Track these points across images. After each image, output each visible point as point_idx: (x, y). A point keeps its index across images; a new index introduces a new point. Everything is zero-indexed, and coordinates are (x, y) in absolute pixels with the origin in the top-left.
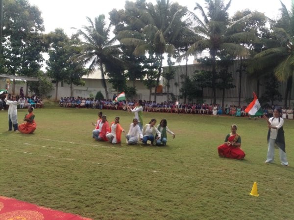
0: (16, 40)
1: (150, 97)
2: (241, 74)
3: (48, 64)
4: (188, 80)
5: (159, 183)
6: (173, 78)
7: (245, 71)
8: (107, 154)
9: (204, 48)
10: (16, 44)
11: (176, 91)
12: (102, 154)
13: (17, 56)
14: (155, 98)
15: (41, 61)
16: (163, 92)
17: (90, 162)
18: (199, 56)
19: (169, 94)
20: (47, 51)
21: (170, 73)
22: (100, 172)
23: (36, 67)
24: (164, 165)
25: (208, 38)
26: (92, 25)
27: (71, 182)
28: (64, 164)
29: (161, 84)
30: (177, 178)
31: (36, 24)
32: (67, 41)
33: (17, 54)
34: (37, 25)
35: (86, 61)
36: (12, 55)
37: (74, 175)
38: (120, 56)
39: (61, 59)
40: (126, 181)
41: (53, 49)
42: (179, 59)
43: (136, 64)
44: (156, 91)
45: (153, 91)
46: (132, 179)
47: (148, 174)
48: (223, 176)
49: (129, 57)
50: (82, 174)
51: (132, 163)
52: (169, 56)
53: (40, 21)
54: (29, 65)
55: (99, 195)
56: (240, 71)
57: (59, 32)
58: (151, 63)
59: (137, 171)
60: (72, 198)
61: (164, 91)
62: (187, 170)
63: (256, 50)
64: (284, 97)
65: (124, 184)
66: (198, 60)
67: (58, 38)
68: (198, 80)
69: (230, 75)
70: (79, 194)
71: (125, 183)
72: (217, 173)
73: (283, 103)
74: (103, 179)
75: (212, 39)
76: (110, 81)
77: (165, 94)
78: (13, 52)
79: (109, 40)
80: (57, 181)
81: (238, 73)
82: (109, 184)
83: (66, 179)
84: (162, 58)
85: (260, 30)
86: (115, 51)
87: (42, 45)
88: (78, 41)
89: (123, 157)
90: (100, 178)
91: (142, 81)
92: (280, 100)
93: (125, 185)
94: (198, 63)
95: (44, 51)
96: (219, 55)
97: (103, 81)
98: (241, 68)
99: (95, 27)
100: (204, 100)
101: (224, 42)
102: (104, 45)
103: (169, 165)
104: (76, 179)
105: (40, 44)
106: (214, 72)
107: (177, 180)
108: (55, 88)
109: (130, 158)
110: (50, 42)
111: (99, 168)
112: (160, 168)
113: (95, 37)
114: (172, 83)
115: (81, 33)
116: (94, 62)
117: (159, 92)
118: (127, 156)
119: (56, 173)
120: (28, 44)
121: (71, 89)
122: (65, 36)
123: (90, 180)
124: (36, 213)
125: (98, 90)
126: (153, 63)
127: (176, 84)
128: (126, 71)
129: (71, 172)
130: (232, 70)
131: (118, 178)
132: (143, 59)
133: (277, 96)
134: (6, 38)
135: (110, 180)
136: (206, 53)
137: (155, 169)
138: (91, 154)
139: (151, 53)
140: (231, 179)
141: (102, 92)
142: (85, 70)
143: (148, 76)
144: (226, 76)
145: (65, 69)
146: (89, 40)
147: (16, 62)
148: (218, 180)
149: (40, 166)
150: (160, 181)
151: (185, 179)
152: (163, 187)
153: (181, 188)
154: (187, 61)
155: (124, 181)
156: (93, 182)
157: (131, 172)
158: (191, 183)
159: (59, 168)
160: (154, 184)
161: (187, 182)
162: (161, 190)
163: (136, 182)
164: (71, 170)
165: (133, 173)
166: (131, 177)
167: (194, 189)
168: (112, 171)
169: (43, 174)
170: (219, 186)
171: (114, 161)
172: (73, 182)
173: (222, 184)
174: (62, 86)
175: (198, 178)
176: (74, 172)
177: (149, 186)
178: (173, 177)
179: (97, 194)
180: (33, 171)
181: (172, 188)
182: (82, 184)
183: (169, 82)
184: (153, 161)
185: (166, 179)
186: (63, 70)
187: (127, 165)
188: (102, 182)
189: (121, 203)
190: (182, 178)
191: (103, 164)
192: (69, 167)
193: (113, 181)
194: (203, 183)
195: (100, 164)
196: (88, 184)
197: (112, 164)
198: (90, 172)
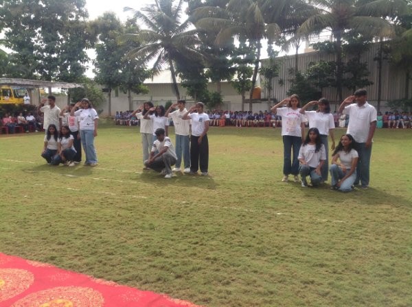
0: (50, 32)
1: (243, 106)
2: (380, 63)
3: (96, 64)
4: (299, 77)
5: (292, 233)
6: (277, 76)
7: (387, 59)
9: (324, 27)
10: (50, 39)
11: (281, 94)
13: (53, 56)
14: (251, 106)
15: (85, 61)
16: (262, 98)
17: (169, 200)
18: (314, 39)
19: (271, 99)
20: (93, 46)
21: (272, 69)
22: (189, 215)
23: (79, 70)
24: (290, 203)
25: (330, 10)
26: (155, 3)
27: (144, 233)
28: (129, 205)
29: (258, 85)
30: (320, 223)
31: (76, 7)
32: (120, 30)
33: (52, 52)
34: (77, 10)
35: (149, 58)
36: (45, 54)
37: (147, 221)
38: (196, 47)
39: (113, 56)
41: (100, 42)
42: (285, 46)
43: (221, 58)
44: (251, 96)
45: (248, 97)
46: (243, 226)
47: (269, 218)
48: (397, 219)
49: (210, 48)
50: (160, 219)
51: (237, 200)
52: (270, 43)
53: (80, 4)
54: (69, 68)
55: (195, 254)
56: (379, 59)
57: (109, 17)
58: (243, 54)
59: (248, 213)
61: (263, 96)
62: (333, 209)
63: (403, 25)
65: (232, 236)
66: (315, 46)
67: (108, 25)
68: (315, 77)
69: (364, 66)
70: (161, 254)
71: (233, 233)
74: (197, 228)
75: (336, 11)
76: (184, 85)
77: (265, 100)
78: (46, 50)
79: (180, 25)
80: (122, 232)
81: (376, 62)
82: (210, 235)
83: (136, 228)
84: (259, 46)
86: (189, 38)
87: (86, 37)
88: (137, 28)
89: (221, 192)
90: (191, 225)
91: (230, 82)
93: (236, 237)
95: (89, 47)
96: (347, 36)
97: (174, 86)
98: (380, 55)
99: (159, 6)
101: (356, 15)
102: (174, 31)
103: (298, 202)
104: (152, 228)
105: (82, 35)
106: (339, 63)
107: (320, 226)
108: (108, 99)
109: (232, 193)
110: (96, 33)
111: (185, 209)
112: (286, 208)
113: (160, 20)
114: (275, 83)
115: (139, 15)
116: (159, 58)
117: (256, 98)
118: (226, 190)
119: (119, 219)
120: (66, 38)
121: (130, 100)
122: (118, 23)
123: (175, 230)
124: (89, 291)
125: (167, 99)
126: (245, 55)
127: (281, 82)
128: (205, 70)
129: (143, 217)
130: (368, 58)
131: (220, 225)
132: (229, 49)
134: (36, 31)
135: (209, 228)
136: (326, 35)
137: (276, 210)
139: (242, 40)
141: (173, 102)
142: (148, 71)
143: (239, 74)
144: (358, 69)
145: (120, 71)
146: (151, 24)
147: (51, 64)
148: (393, 226)
149: (93, 208)
150: (292, 229)
151: (335, 225)
152: (301, 240)
153: (334, 240)
154: (297, 49)
155: (232, 231)
156: (180, 232)
157: (239, 216)
158: (349, 232)
159: (123, 210)
160: (285, 234)
161: (339, 230)
162: (299, 246)
163: (252, 232)
164: (142, 214)
165: (243, 216)
166: (242, 223)
167: (358, 243)
168: (208, 214)
169: (99, 221)
170: (398, 235)
171: (208, 197)
172: (148, 234)
173: (402, 231)
174: (117, 95)
175: (356, 222)
176: (148, 216)
177: (276, 238)
178: (312, 223)
179: (192, 254)
180: (81, 217)
181: (317, 240)
182: (164, 236)
183: (270, 82)
184: (271, 196)
185: (301, 226)
186: (117, 73)
187: (229, 203)
188: (196, 233)
189: (236, 271)
190: (329, 224)
191: (191, 203)
192: (138, 209)
193: (214, 230)
194: (369, 231)
195: (187, 204)
196: (172, 236)
197: (205, 203)
198: (173, 216)
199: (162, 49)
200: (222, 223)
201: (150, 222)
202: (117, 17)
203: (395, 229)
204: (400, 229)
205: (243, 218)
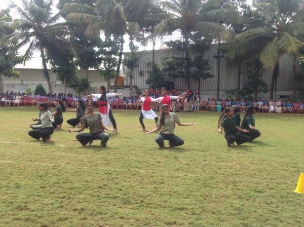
1: (109, 91)
2: (219, 60)
4: (155, 69)
5: (155, 185)
6: (137, 66)
7: (223, 57)
8: (63, 154)
9: (175, 29)
11: (141, 82)
12: (54, 153)
16: (125, 85)
17: (37, 163)
18: (168, 38)
19: (133, 87)
21: (133, 61)
22: (57, 175)
24: (151, 163)
25: (180, 15)
27: (9, 192)
29: (122, 74)
30: (178, 177)
37: (13, 181)
38: (66, 37)
42: (144, 42)
43: (89, 49)
44: (116, 82)
45: (113, 84)
46: (109, 182)
47: (134, 175)
48: (240, 172)
49: (78, 39)
50: (27, 179)
51: (105, 162)
52: (131, 39)
55: (62, 207)
56: (217, 57)
58: (109, 47)
59: (114, 172)
60: (13, 215)
61: (125, 83)
62: (188, 166)
63: (236, 31)
64: (269, 87)
65: (100, 189)
66: (168, 44)
68: (168, 70)
69: (206, 63)
70: (26, 208)
71: (100, 187)
72: (231, 168)
73: (268, 95)
74: (64, 185)
75: (185, 16)
76: (54, 70)
77: (127, 87)
79: (52, 16)
81: (216, 59)
82: (78, 190)
84: (122, 41)
85: (241, 7)
86: (60, 29)
88: (9, 19)
90: (58, 183)
92: (266, 91)
93: (103, 190)
94: (168, 47)
96: (193, 38)
97: (45, 71)
98: (219, 53)
101: (199, 21)
102: (46, 22)
103: (159, 162)
104: (18, 186)
106: (188, 59)
107: (179, 179)
111: (53, 171)
112: (148, 166)
113: (33, 11)
114: (136, 72)
115: (13, 6)
116: (31, 45)
117: (119, 86)
123: (42, 187)
125: (38, 83)
126: (110, 48)
127: (141, 73)
128: (75, 59)
129: (8, 177)
130: (209, 56)
131: (87, 182)
132: (97, 42)
133: (261, 86)
135: (77, 185)
137: (140, 168)
138: (37, 155)
139: (108, 35)
140: (255, 175)
141: (43, 86)
142: (20, 57)
143: (105, 64)
144: (201, 64)
146: (24, 14)
148: (238, 177)
150: (154, 182)
151: (191, 178)
152: (163, 190)
153: (191, 189)
154: (154, 45)
155: (99, 185)
156: (47, 189)
157: (106, 174)
158: (202, 183)
161: (195, 182)
162: (162, 195)
163: (119, 186)
164: (8, 175)
165: (110, 174)
167: (211, 191)
168: (76, 173)
170: (243, 184)
171: (76, 160)
172: (13, 192)
173: (246, 181)
175: (209, 175)
176: (14, 178)
177: (141, 189)
178: (172, 177)
179: (58, 207)
181: (177, 190)
182: (30, 193)
183: (132, 71)
184: (134, 159)
185: (162, 179)
187: (96, 165)
188: (64, 189)
189: (103, 218)
190: (185, 177)
191: (60, 165)
192: (3, 171)
193: (81, 186)
194: (219, 181)
195: (55, 166)
196: (39, 192)
197: (73, 165)
198: (40, 176)
200: (89, 180)
201: (16, 182)
203: (240, 179)
204: (244, 180)
205: (110, 175)
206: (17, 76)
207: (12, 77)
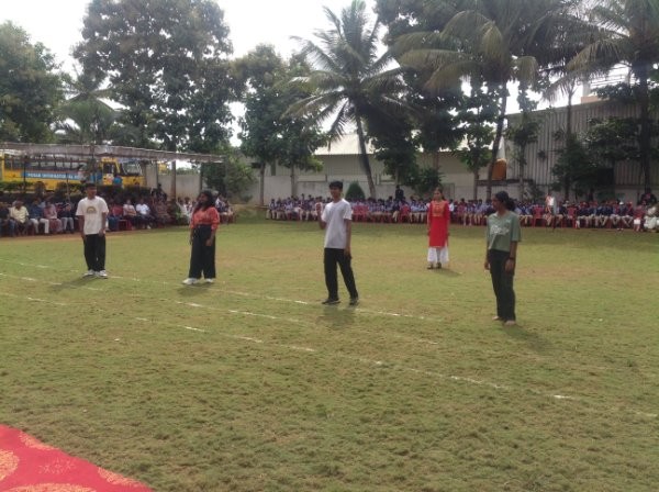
0: (176, 76)
1: (476, 191)
3: (243, 125)
4: (572, 143)
6: (534, 140)
8: (398, 336)
9: (617, 61)
10: (175, 87)
11: (542, 172)
12: (381, 333)
13: (179, 113)
14: (489, 192)
15: (227, 121)
16: (508, 177)
17: (353, 357)
18: (599, 82)
19: (525, 180)
20: (239, 98)
21: (526, 129)
22: (389, 391)
23: (219, 135)
24: (577, 374)
25: (627, 33)
26: (335, 28)
27: (309, 424)
28: (285, 363)
29: (502, 157)
30: (643, 421)
31: (214, 38)
32: (281, 70)
33: (179, 107)
34: (217, 41)
35: (324, 114)
36: (168, 110)
37: (314, 398)
38: (400, 95)
39: (269, 112)
40: (475, 430)
41: (251, 91)
42: (549, 92)
43: (441, 114)
44: (490, 174)
45: (484, 176)
47: (542, 406)
49: (421, 97)
50: (337, 396)
51: (477, 364)
52: (523, 87)
53: (222, 32)
54: (203, 132)
55: (403, 479)
57: (265, 51)
58: (478, 107)
59: (498, 393)
61: (510, 174)
65: (472, 441)
66: (600, 91)
67: (266, 65)
68: (602, 143)
70: (337, 473)
71: (474, 435)
74: (403, 419)
76: (379, 157)
77: (513, 181)
78: (169, 104)
79: (375, 60)
80: (268, 417)
82: (430, 436)
83: (294, 412)
84: (505, 94)
86: (389, 84)
87: (230, 84)
88: (305, 70)
89: (444, 345)
90: (393, 413)
91: (455, 153)
93: (479, 444)
95: (233, 99)
97: (363, 158)
99: (342, 32)
100: (617, 191)
102: (364, 71)
103: (593, 374)
104: (323, 413)
105: (223, 82)
106: (645, 120)
108: (259, 179)
109: (466, 348)
110: (246, 77)
111: (382, 377)
112: (570, 385)
113: (341, 53)
114: (531, 153)
115: (311, 48)
116: (341, 114)
117: (498, 178)
118: (454, 343)
119: (265, 390)
120: (199, 85)
121: (293, 182)
122: (278, 61)
123: (365, 421)
125: (352, 179)
126: (481, 108)
127: (542, 156)
128: (414, 133)
129: (306, 389)
131: (447, 416)
132: (454, 98)
134: (156, 75)
135: (426, 422)
136: (620, 74)
137: (554, 388)
139: (476, 84)
141: (360, 185)
142: (322, 136)
143: (469, 139)
145: (280, 136)
146: (329, 62)
147: (177, 125)
149: (223, 367)
150: (588, 432)
152: (612, 458)
154: (570, 97)
155: (472, 431)
156: (373, 426)
157: (482, 397)
159: (274, 374)
160: (575, 442)
162: (609, 471)
163: (510, 435)
164: (306, 384)
165: (491, 398)
166: (490, 415)
168: (424, 389)
169: (231, 393)
171: (422, 355)
172: (315, 425)
174: (273, 173)
176: (315, 389)
177: (559, 450)
178: (627, 420)
179: (396, 478)
180: (202, 383)
181: (644, 463)
182: (342, 433)
183: (523, 151)
185: (605, 425)
186: (276, 139)
187: (461, 370)
188: (402, 430)
191: (392, 365)
192: (298, 372)
193: (436, 427)
195: (384, 366)
196: (358, 433)
197: (417, 367)
198: (360, 391)
199: (345, 101)
200: (450, 411)
201: (319, 402)
202: (276, 51)
205: (491, 402)
206: (319, 169)
207: (311, 171)
